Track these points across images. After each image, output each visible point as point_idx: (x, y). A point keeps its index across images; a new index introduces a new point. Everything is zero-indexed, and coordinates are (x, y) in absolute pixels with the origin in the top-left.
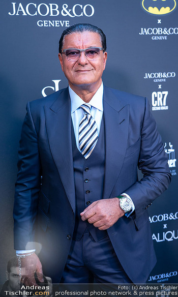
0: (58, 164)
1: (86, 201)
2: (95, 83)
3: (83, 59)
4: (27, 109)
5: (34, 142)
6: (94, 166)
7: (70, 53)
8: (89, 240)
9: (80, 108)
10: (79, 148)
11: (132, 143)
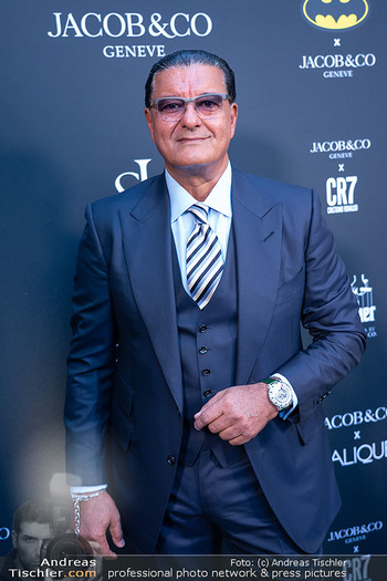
0: (149, 321)
1: (203, 389)
2: (215, 163)
3: (192, 116)
4: (86, 215)
5: (102, 279)
6: (217, 321)
7: (165, 106)
8: (211, 464)
9: (187, 212)
10: (187, 288)
11: (289, 277)
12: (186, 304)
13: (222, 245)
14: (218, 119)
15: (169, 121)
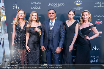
12: (49, 30)
13: (53, 26)
14: (54, 15)
15: (50, 15)
